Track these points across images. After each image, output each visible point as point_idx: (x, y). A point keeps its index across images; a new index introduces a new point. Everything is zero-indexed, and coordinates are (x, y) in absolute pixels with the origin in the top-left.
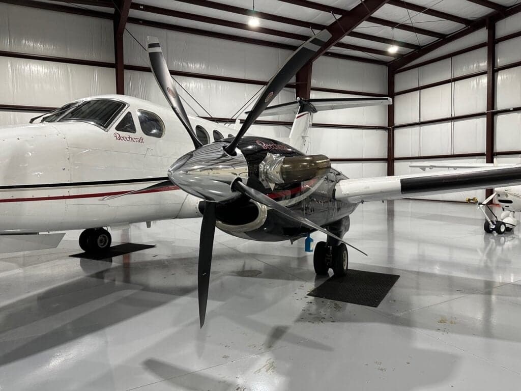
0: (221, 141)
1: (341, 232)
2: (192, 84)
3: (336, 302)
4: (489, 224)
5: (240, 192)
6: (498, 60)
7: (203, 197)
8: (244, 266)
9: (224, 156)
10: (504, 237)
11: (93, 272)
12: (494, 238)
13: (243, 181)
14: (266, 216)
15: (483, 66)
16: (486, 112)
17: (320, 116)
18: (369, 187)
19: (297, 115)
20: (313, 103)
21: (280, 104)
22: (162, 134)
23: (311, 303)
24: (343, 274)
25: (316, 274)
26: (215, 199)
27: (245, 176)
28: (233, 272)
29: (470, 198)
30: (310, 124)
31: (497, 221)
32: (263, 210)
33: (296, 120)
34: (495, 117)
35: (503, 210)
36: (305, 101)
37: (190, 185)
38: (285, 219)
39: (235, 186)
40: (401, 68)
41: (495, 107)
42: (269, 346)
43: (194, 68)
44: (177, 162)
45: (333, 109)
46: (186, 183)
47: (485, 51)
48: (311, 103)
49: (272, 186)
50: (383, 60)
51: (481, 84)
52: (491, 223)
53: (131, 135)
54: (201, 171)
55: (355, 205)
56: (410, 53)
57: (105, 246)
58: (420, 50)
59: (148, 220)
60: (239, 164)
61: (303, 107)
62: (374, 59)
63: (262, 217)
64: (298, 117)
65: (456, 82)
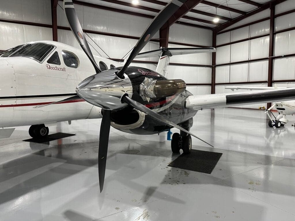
0: (114, 69)
1: (189, 127)
2: (98, 38)
3: (186, 170)
4: (271, 122)
5: (127, 103)
6: (276, 28)
7: (102, 107)
8: (129, 147)
9: (116, 78)
10: (280, 130)
11: (38, 151)
12: (274, 130)
13: (129, 96)
14: (144, 119)
15: (267, 31)
16: (268, 57)
17: (174, 59)
18: (206, 101)
19: (161, 58)
20: (170, 50)
21: (150, 51)
22: (77, 66)
23: (170, 171)
24: (188, 152)
25: (172, 152)
26: (110, 108)
27: (130, 93)
28: (122, 151)
29: (261, 107)
30: (168, 64)
31: (276, 121)
32: (142, 115)
33: (160, 60)
34: (273, 60)
35: (279, 114)
36: (165, 49)
37: (93, 98)
38: (156, 121)
39: (124, 99)
40: (220, 32)
41: (273, 55)
42: (145, 200)
43: (100, 29)
44: (82, 82)
45: (181, 54)
46: (90, 97)
47: (268, 22)
48: (169, 50)
49: (148, 99)
50: (210, 27)
51: (266, 41)
52: (272, 121)
53: (58, 66)
54: (100, 89)
55: (197, 111)
56: (225, 23)
57: (45, 134)
58: (231, 21)
59: (69, 120)
60: (126, 85)
61: (164, 53)
62: (205, 26)
63: (142, 120)
64: (161, 59)
65: (252, 40)
